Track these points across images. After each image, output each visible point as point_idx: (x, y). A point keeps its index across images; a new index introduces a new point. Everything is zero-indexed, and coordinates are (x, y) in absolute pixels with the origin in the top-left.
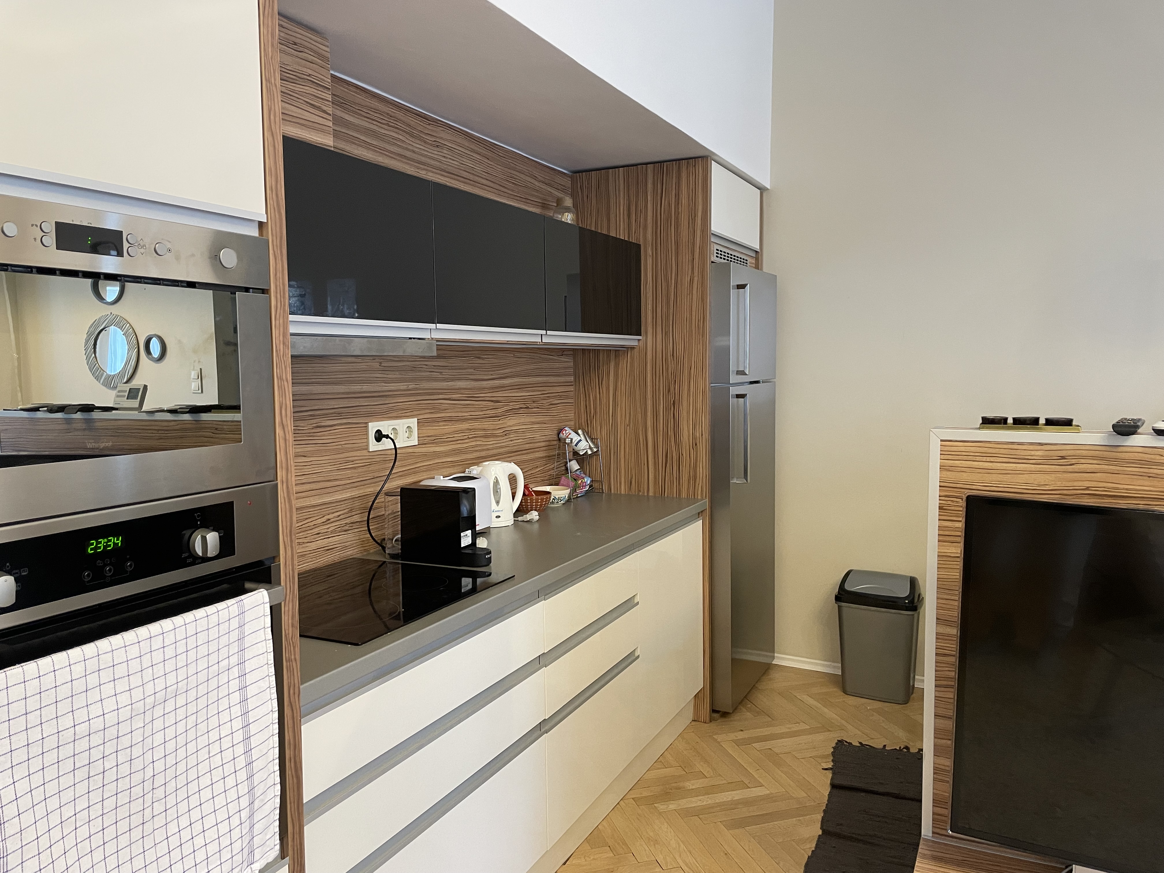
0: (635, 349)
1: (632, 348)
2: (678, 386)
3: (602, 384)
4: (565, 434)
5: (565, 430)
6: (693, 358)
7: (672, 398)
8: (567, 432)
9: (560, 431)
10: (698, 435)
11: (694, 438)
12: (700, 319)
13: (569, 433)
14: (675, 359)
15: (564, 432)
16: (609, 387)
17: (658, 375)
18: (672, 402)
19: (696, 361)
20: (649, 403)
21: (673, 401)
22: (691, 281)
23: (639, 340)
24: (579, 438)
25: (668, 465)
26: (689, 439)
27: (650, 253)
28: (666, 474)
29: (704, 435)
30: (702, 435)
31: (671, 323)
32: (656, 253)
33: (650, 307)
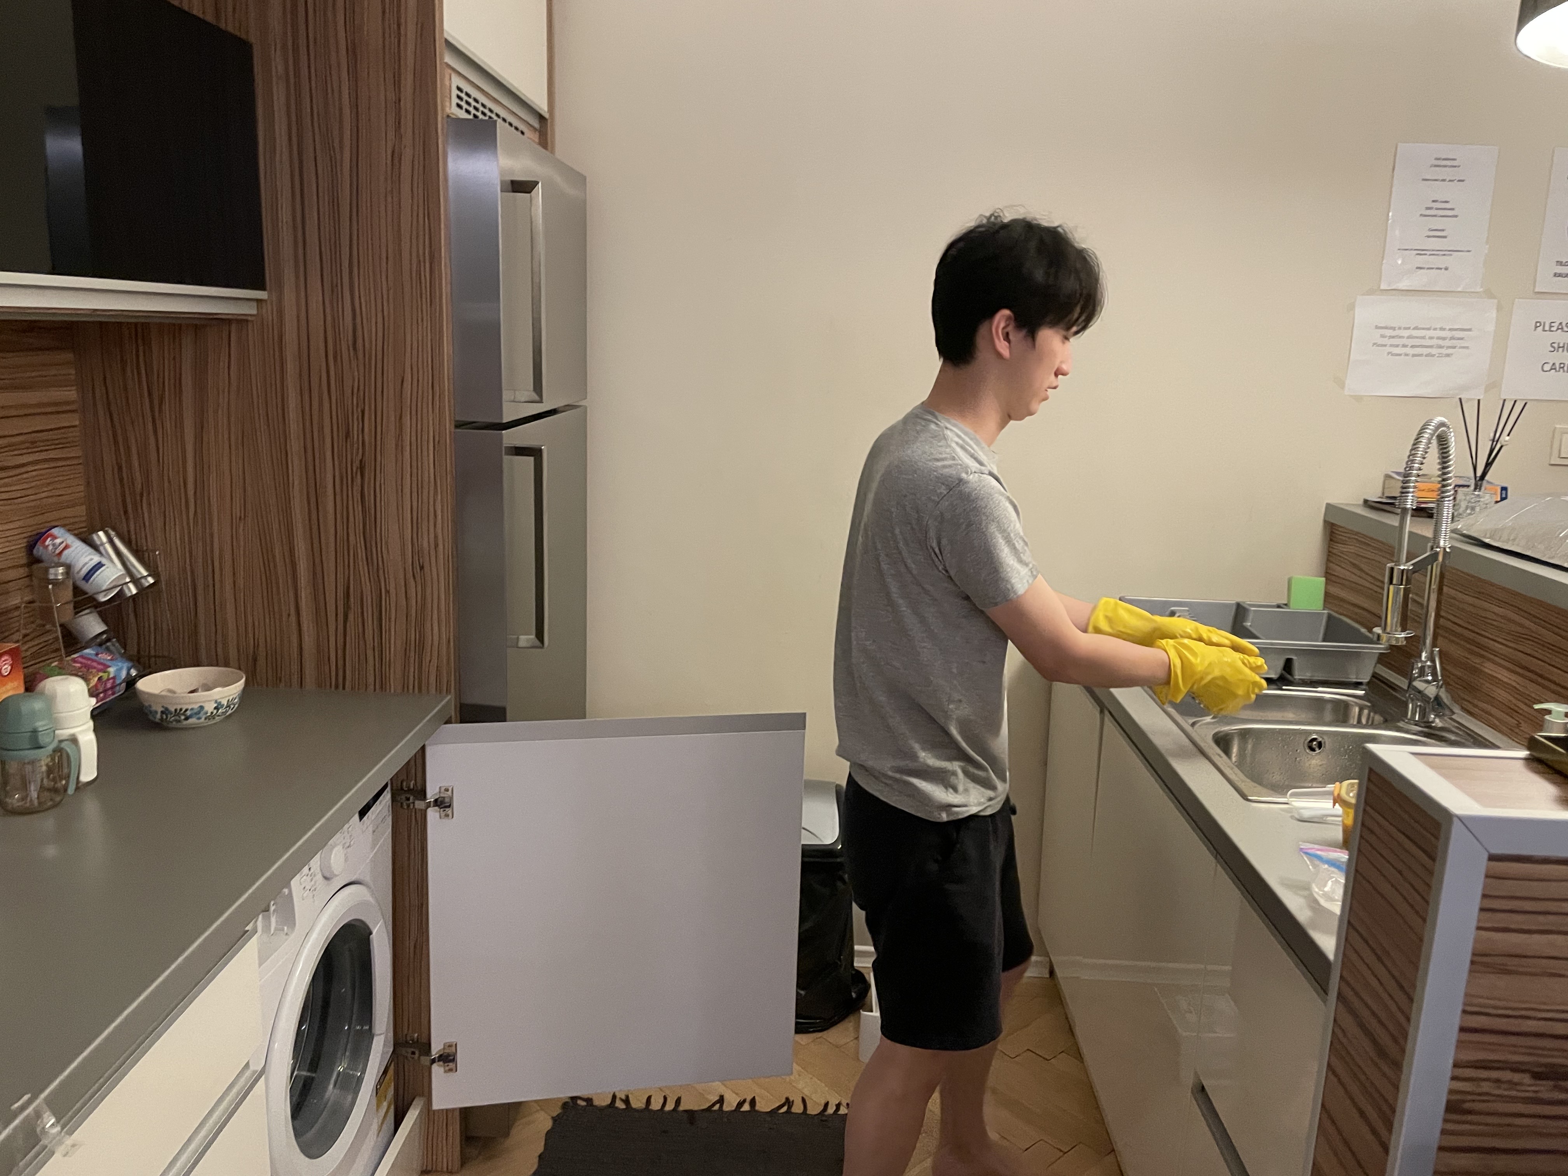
0: (250, 325)
1: (241, 321)
2: (370, 425)
3: (160, 411)
4: (50, 548)
5: (51, 535)
6: (408, 355)
7: (357, 455)
8: (58, 541)
9: (36, 539)
10: (425, 544)
11: (417, 552)
12: (422, 259)
13: (64, 545)
14: (361, 356)
15: (48, 542)
16: (182, 423)
17: (315, 395)
18: (357, 464)
19: (415, 364)
20: (296, 466)
21: (358, 462)
22: (396, 157)
23: (259, 301)
24: (96, 559)
25: (351, 617)
26: (403, 554)
27: (281, 69)
28: (348, 638)
29: (441, 547)
30: (436, 546)
31: (346, 264)
32: (297, 74)
33: (285, 215)
